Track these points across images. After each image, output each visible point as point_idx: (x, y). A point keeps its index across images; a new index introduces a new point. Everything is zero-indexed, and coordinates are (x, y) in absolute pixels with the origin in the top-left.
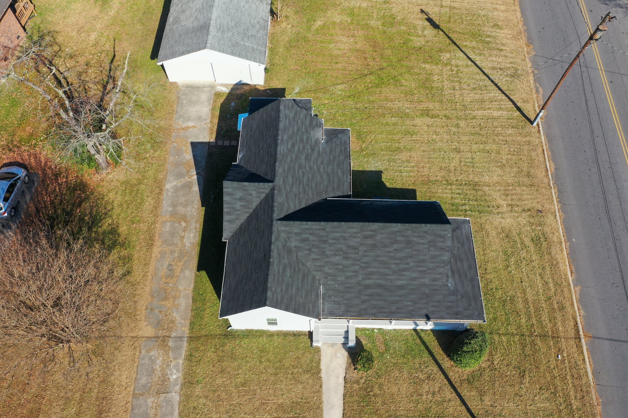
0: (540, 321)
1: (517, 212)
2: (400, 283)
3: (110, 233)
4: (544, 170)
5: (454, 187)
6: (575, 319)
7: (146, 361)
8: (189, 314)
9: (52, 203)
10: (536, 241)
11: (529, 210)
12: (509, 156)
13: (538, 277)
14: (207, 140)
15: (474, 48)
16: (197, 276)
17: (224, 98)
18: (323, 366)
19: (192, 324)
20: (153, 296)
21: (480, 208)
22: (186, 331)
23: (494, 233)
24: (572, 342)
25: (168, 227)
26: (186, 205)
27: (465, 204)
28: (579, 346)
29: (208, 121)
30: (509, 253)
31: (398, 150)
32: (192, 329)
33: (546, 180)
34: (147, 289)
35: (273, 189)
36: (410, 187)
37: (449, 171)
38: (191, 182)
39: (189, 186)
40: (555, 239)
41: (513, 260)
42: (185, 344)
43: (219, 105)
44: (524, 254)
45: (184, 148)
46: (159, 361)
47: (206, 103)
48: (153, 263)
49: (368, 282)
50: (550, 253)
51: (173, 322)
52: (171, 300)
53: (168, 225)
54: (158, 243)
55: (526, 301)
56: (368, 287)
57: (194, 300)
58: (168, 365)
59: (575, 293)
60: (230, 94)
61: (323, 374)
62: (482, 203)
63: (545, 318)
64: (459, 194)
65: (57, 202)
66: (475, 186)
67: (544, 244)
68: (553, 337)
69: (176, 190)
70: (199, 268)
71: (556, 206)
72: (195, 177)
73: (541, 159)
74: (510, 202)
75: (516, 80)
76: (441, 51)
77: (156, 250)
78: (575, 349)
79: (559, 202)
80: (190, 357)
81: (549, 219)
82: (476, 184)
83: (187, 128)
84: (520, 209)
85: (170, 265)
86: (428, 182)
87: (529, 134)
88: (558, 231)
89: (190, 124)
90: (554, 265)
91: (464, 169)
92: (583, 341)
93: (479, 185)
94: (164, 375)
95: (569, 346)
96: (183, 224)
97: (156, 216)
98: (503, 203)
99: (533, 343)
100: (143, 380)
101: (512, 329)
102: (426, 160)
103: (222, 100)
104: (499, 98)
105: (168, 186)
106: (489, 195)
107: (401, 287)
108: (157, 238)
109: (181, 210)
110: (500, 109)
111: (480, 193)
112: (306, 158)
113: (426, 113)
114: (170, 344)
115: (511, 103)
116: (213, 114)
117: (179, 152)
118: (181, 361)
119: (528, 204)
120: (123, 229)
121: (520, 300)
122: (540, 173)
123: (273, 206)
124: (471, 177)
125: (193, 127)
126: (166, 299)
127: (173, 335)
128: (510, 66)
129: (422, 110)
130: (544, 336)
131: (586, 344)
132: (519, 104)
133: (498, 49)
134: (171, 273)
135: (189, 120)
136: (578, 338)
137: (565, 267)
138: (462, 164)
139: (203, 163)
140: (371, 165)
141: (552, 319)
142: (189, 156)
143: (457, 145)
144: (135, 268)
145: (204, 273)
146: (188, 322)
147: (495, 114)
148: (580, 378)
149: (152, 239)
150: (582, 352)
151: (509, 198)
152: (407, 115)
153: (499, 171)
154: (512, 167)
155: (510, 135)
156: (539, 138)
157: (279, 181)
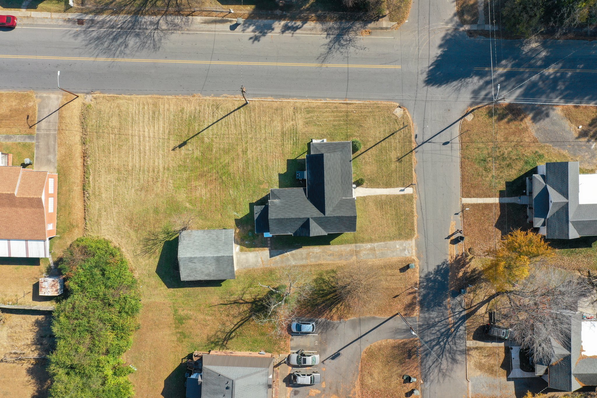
0: (342, 117)
1: (295, 118)
2: (340, 171)
3: (316, 282)
4: (273, 103)
5: (285, 143)
6: (340, 103)
7: (364, 257)
8: (347, 245)
9: (305, 308)
10: (308, 112)
11: (294, 112)
12: (267, 117)
13: (324, 114)
14: (268, 251)
15: (199, 125)
16: (333, 245)
17: (243, 247)
18: (362, 196)
19: (351, 244)
20: (341, 259)
21: (295, 133)
22: (353, 245)
23: (306, 129)
24: (349, 106)
25: (313, 260)
26: (302, 254)
27: (293, 139)
28: (350, 104)
29: (258, 252)
30: (314, 124)
31: (267, 166)
32: (353, 243)
33: (278, 103)
34: (339, 262)
35: (312, 218)
36: (286, 162)
37: (276, 144)
38: (291, 254)
39: (292, 255)
40: (307, 104)
41: (318, 123)
42: (358, 244)
43: (247, 249)
44: (315, 118)
45: (273, 260)
46: (364, 252)
47: (247, 255)
48: (328, 262)
49: (340, 182)
50: (314, 108)
51: (350, 250)
52: (342, 252)
53: (311, 260)
54: (320, 262)
55: (334, 121)
56: (342, 182)
57: (342, 244)
58: (366, 249)
59: (329, 100)
60: (241, 245)
61: (365, 195)
62: (292, 132)
63: (340, 114)
64: (288, 141)
65: (304, 306)
66: (283, 134)
67: (310, 109)
68: (347, 113)
69: (295, 259)
70: (329, 244)
71: (290, 100)
72: (288, 253)
73: (268, 103)
74: (291, 120)
75: (220, 107)
76: (203, 142)
77: (322, 263)
78: (351, 105)
79: (289, 98)
80: (362, 242)
81: (298, 105)
82: (283, 133)
83: (263, 262)
84: (294, 116)
85: (329, 256)
86: (283, 154)
87: (254, 106)
88: (303, 103)
89: (260, 260)
90: (319, 107)
91: (275, 137)
92: (348, 102)
93: (283, 132)
94: (369, 250)
95: (350, 108)
96: (311, 254)
97: (308, 265)
98: (291, 123)
99: (350, 120)
100: (371, 256)
101: (345, 127)
102: (272, 154)
103: (244, 248)
104: (233, 117)
105: (294, 263)
106: (288, 128)
107: (341, 170)
108: (318, 263)
109: (304, 256)
110: (240, 117)
111: (287, 132)
112: (292, 206)
113: (245, 152)
114: (358, 250)
115: (236, 112)
116: (253, 251)
117: (276, 262)
118: (364, 245)
119: (291, 112)
120: (315, 277)
121: (334, 123)
122: (275, 105)
123: (319, 217)
124: (279, 135)
125: (261, 259)
126: (342, 255)
127: (355, 249)
128: (210, 108)
129: (243, 154)
130: (347, 116)
131: (349, 101)
132: (236, 108)
133: (199, 113)
134: (332, 255)
135: (257, 261)
136: (347, 104)
137: (319, 102)
138: (272, 138)
139: (281, 251)
140: (276, 178)
141: (341, 112)
142: (278, 258)
143: (262, 139)
144: (331, 268)
145: (331, 242)
146: (350, 245)
147: (243, 120)
148: (361, 106)
149: (318, 265)
150: (352, 103)
151: (288, 120)
152: (246, 161)
153: (275, 122)
154: (273, 116)
155: (255, 114)
156: (255, 101)
157: (308, 216)
